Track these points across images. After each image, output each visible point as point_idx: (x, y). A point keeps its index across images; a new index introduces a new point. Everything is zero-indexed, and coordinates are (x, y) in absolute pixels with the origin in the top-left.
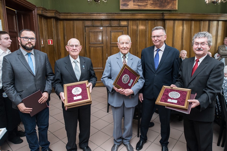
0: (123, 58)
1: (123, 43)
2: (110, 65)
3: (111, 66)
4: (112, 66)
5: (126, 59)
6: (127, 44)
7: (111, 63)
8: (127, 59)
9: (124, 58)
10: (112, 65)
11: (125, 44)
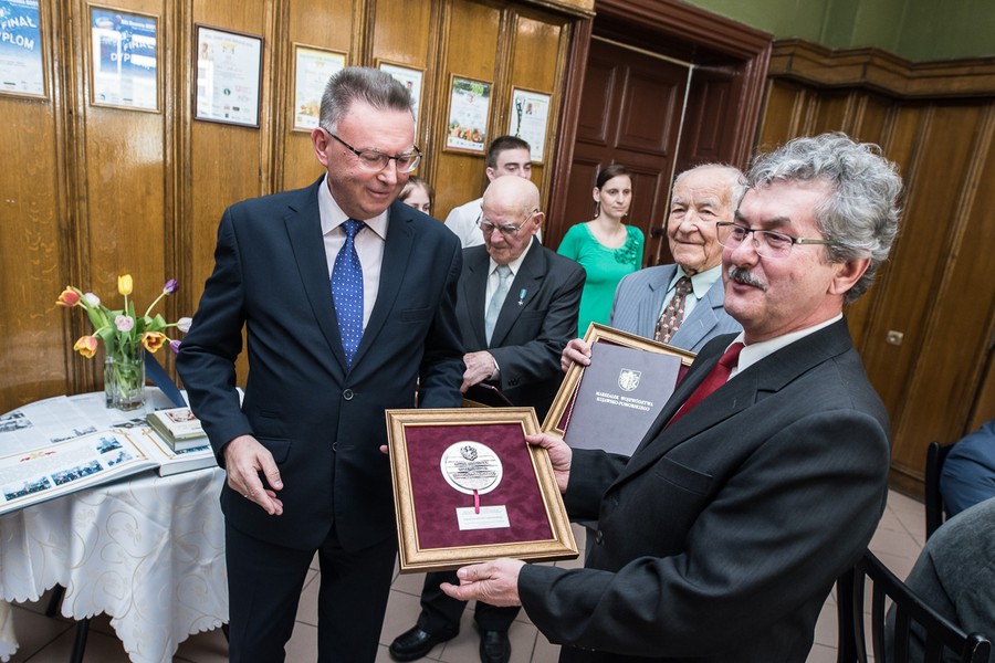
6: (708, 212)
8: (698, 300)
11: (691, 212)
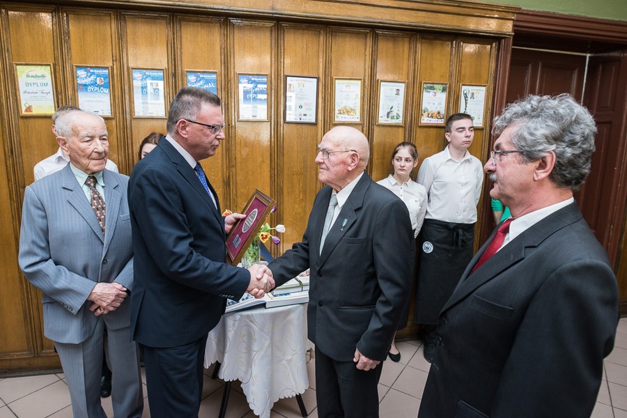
0: (89, 185)
1: (92, 138)
2: (43, 214)
3: (46, 217)
4: (49, 218)
5: (99, 189)
7: (46, 207)
8: (103, 187)
9: (92, 184)
10: (49, 212)
11: (97, 141)
